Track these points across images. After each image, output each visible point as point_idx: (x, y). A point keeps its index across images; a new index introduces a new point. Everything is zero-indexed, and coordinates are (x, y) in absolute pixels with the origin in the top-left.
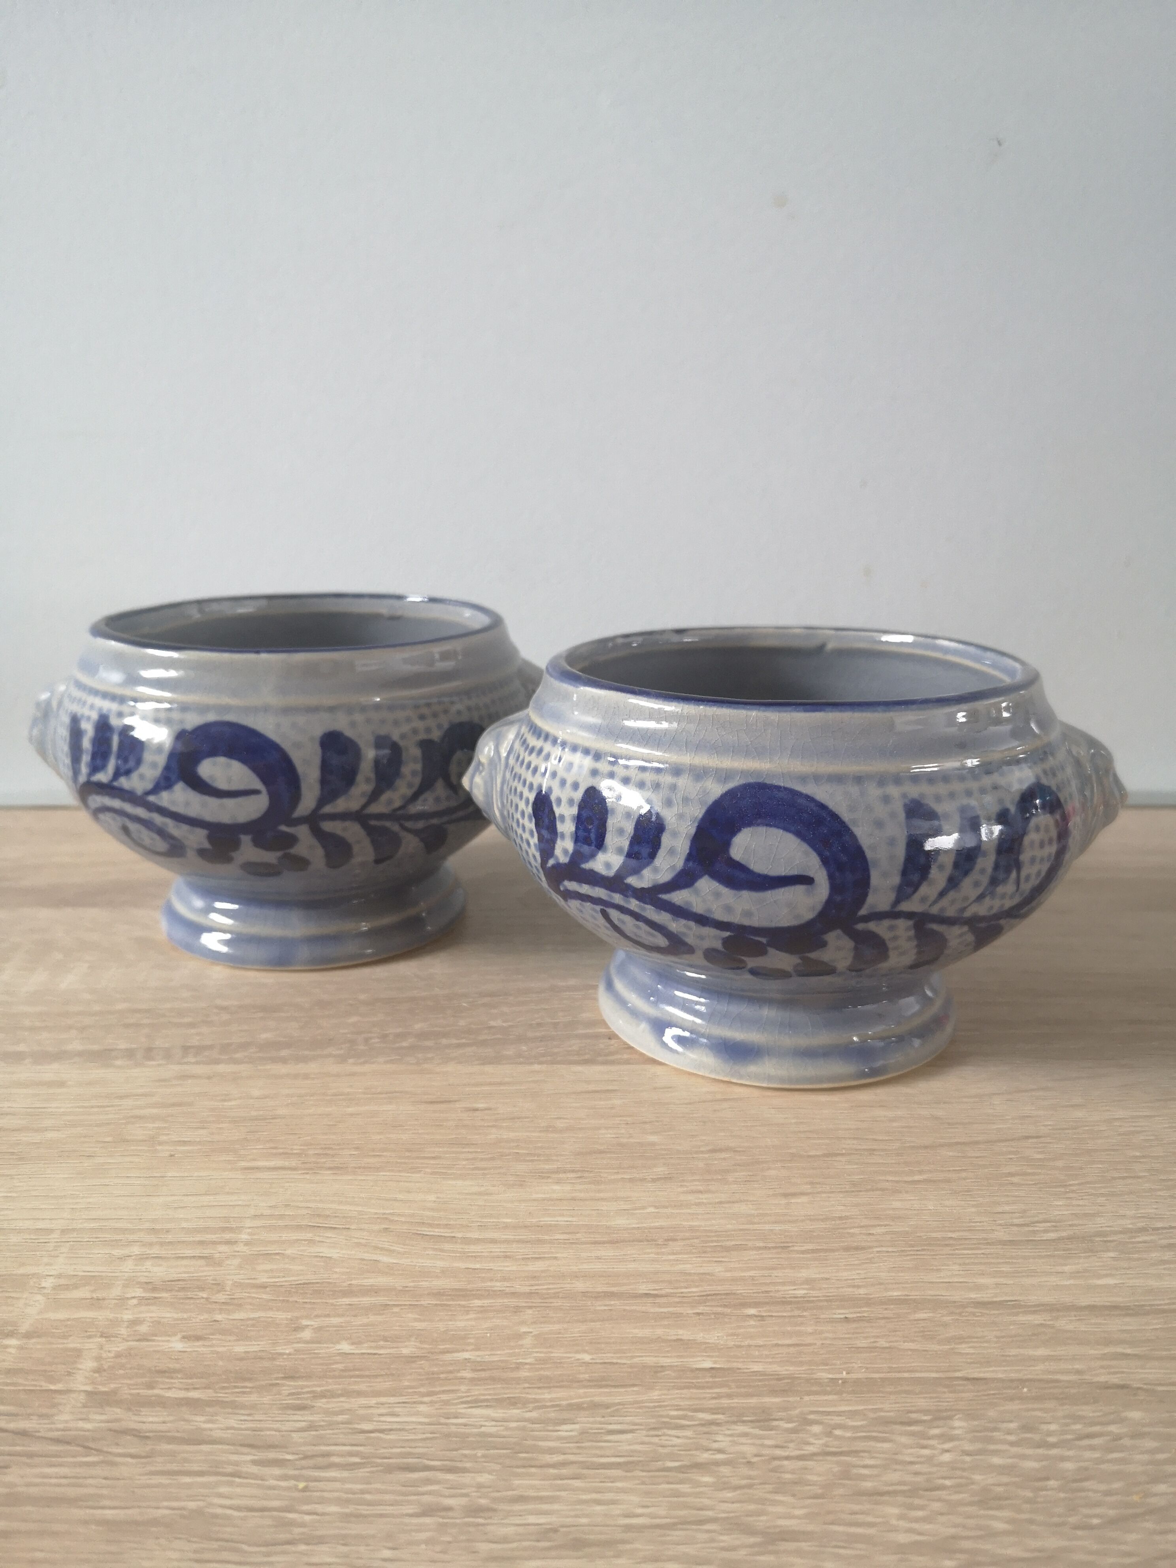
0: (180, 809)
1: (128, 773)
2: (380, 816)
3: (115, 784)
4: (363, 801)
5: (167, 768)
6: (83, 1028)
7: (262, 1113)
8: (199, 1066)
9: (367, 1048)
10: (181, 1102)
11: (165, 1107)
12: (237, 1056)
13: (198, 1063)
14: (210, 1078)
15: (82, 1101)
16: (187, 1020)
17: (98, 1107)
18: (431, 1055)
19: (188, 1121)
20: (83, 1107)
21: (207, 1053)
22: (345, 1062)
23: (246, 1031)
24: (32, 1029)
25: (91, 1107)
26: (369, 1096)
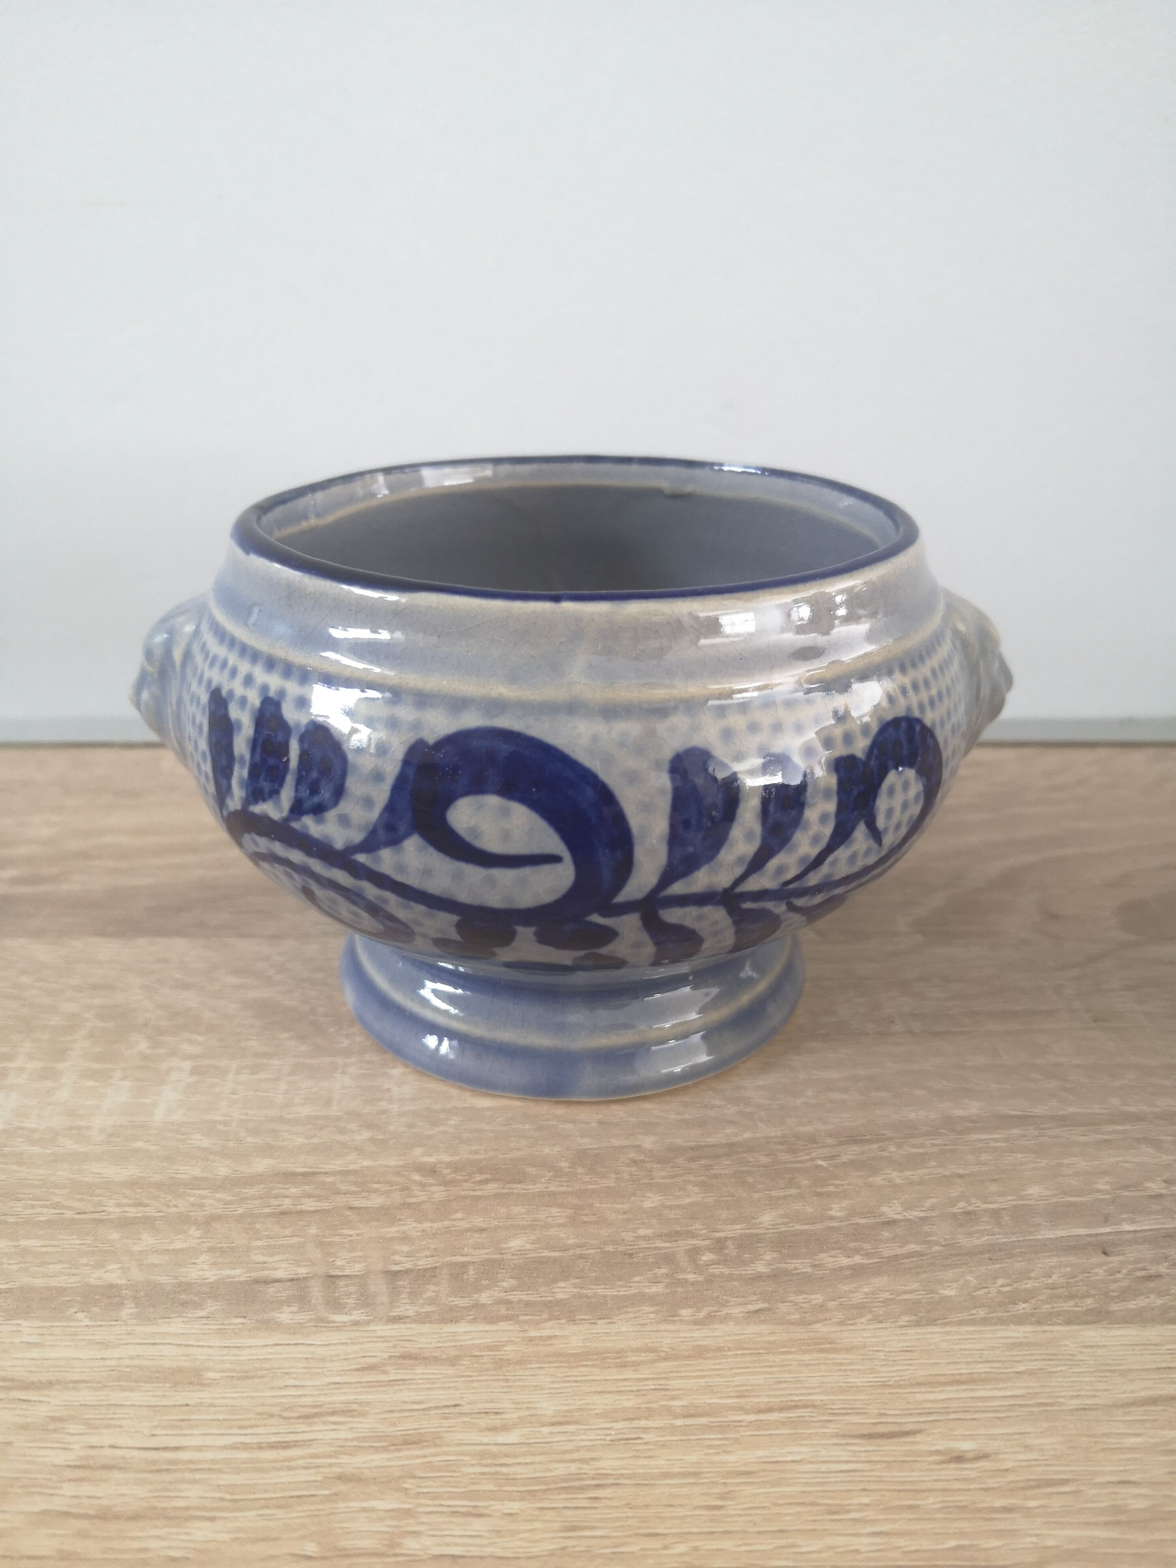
0: (412, 880)
1: (319, 810)
2: (762, 895)
3: (295, 825)
4: (739, 871)
5: (390, 808)
6: (208, 1222)
7: (573, 1468)
8: (426, 1328)
9: (701, 1278)
10: (419, 1434)
11: (392, 1448)
12: (484, 1298)
13: (422, 1318)
14: (453, 1361)
15: (240, 1428)
16: (376, 1201)
17: (272, 1446)
18: (818, 1298)
19: (445, 1492)
20: (246, 1447)
21: (430, 1291)
22: (676, 1318)
23: (482, 1230)
24: (124, 1223)
25: (260, 1447)
26: (752, 1417)
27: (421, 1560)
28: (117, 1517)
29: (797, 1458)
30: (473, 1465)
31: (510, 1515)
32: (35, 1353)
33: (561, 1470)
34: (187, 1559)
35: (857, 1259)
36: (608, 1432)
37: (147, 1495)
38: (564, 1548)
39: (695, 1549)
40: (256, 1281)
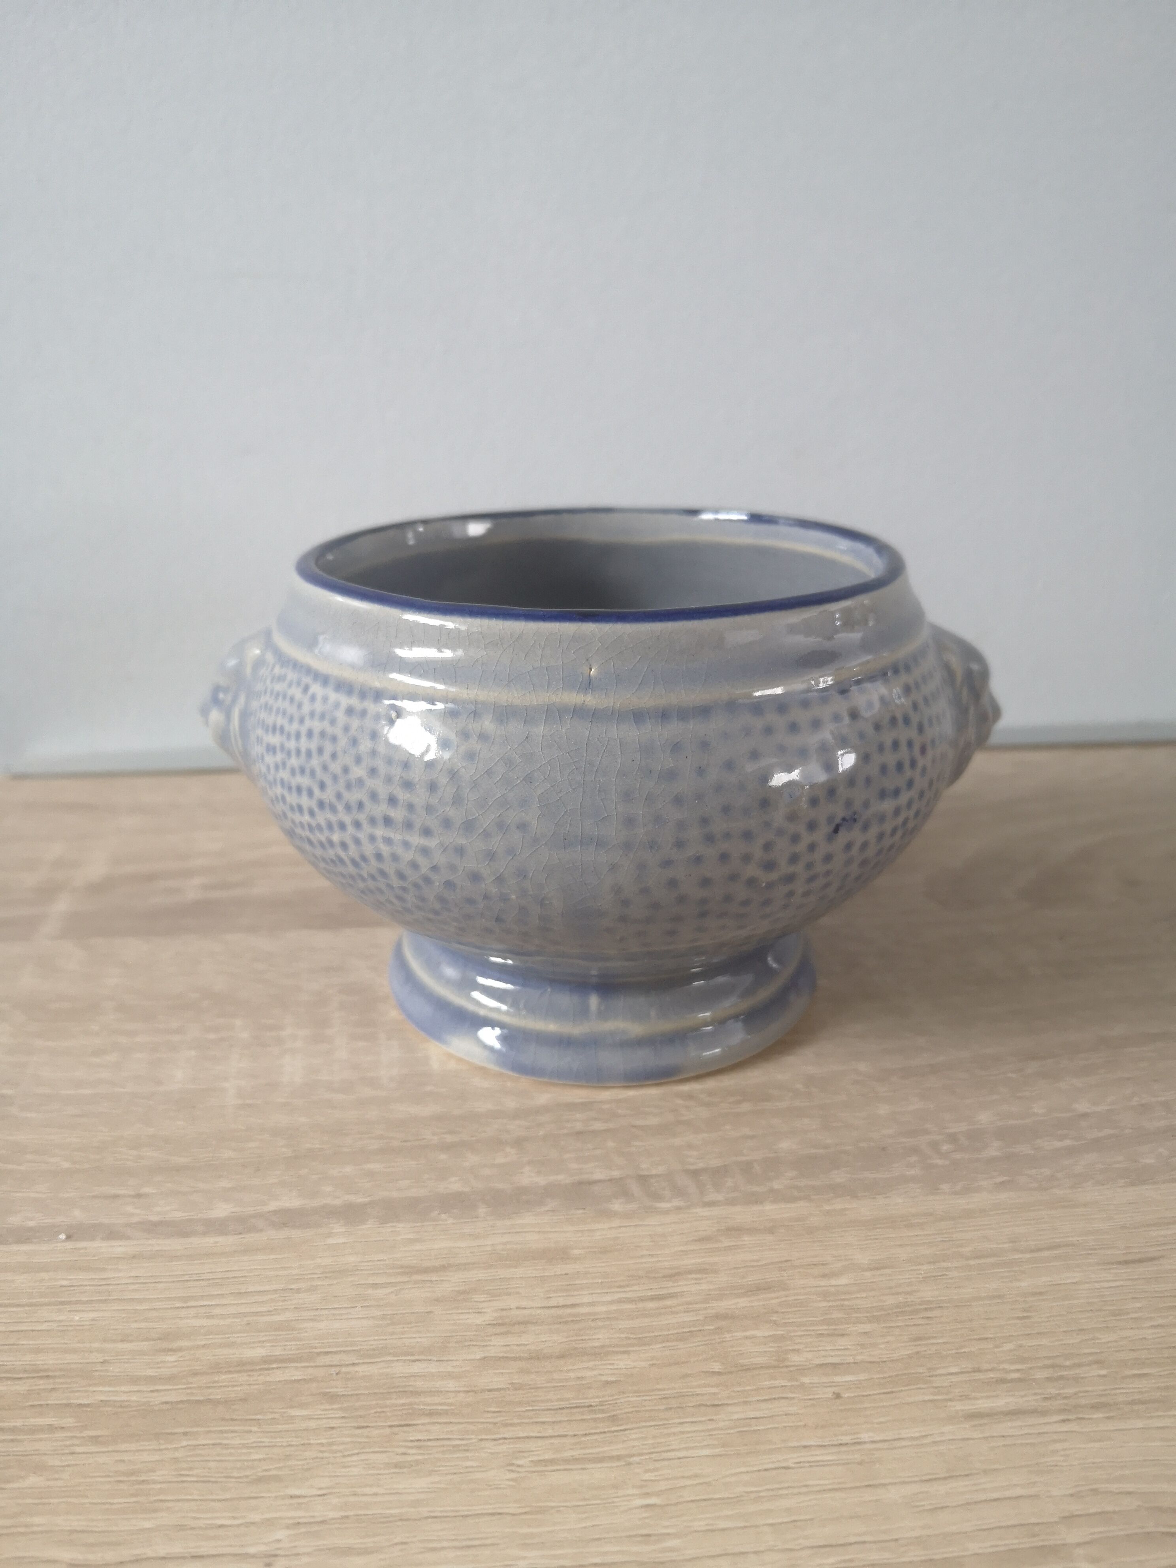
6: (519, 1143)
7: (901, 1299)
8: (738, 1209)
9: (947, 1162)
10: (766, 1282)
11: (750, 1293)
12: (777, 1185)
13: (732, 1202)
14: (771, 1231)
15: (620, 1287)
16: (653, 1121)
17: (653, 1298)
18: (1047, 1172)
19: (807, 1321)
20: (630, 1301)
21: (729, 1183)
22: (939, 1191)
23: (752, 1137)
24: (446, 1148)
25: (642, 1299)
26: (1028, 1256)
27: (809, 1369)
28: (548, 1357)
29: (1074, 1281)
30: (820, 1301)
31: (866, 1333)
32: (418, 1247)
33: (890, 1301)
34: (620, 1381)
35: (1067, 1142)
36: (919, 1272)
37: (565, 1340)
38: (918, 1353)
39: (1021, 1346)
40: (580, 1183)
